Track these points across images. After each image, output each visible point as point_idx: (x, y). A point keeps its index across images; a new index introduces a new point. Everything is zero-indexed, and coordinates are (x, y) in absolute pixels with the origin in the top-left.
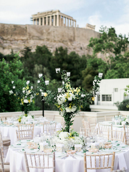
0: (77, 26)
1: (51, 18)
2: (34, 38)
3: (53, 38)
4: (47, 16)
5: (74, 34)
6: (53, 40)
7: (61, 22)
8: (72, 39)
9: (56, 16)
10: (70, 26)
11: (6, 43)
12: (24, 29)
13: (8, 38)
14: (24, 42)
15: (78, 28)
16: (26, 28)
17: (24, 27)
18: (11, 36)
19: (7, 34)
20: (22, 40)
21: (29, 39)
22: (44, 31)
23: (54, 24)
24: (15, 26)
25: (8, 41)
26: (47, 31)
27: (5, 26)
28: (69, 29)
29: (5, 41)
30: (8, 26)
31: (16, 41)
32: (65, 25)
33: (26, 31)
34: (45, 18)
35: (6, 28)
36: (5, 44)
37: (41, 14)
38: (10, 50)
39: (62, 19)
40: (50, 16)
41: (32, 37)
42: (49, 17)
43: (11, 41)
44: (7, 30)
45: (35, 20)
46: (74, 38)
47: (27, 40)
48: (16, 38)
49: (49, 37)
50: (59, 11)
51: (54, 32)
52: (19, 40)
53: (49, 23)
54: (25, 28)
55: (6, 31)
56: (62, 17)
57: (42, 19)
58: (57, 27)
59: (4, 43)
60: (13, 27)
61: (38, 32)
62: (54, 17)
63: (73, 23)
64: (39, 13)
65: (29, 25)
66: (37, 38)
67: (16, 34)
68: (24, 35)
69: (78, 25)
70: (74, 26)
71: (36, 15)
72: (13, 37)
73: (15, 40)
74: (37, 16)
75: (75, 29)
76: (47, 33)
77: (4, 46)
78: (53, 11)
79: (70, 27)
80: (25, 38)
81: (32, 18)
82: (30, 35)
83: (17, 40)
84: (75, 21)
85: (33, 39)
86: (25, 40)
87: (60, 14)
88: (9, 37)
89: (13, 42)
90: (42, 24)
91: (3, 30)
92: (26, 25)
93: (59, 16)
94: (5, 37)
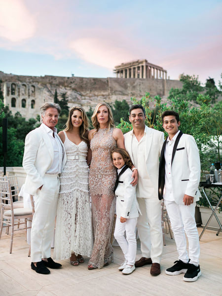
0: (167, 78)
1: (136, 69)
2: (117, 92)
3: (139, 92)
4: (132, 68)
5: (163, 87)
6: (139, 95)
7: (148, 74)
8: (162, 93)
9: (143, 66)
10: (159, 78)
11: (85, 99)
12: (105, 83)
13: (87, 94)
14: (105, 98)
15: (169, 81)
16: (108, 81)
17: (106, 80)
18: (91, 91)
19: (86, 89)
20: (103, 95)
22: (129, 85)
23: (141, 77)
24: (95, 80)
25: (87, 98)
26: (132, 84)
27: (84, 79)
28: (158, 81)
29: (83, 98)
30: (86, 80)
31: (96, 97)
32: (153, 77)
33: (108, 85)
34: (130, 69)
35: (85, 82)
36: (83, 101)
37: (126, 65)
38: (89, 108)
39: (150, 70)
40: (136, 66)
41: (114, 92)
42: (134, 68)
43: (90, 97)
44: (85, 84)
45: (118, 72)
46: (164, 92)
47: (109, 95)
48: (96, 93)
49: (133, 92)
50: (146, 61)
51: (140, 85)
52: (99, 95)
53: (134, 75)
54: (107, 82)
55: (84, 86)
56: (149, 68)
57: (126, 71)
58: (144, 80)
59: (82, 99)
60: (93, 81)
61: (121, 85)
62: (141, 68)
63: (163, 74)
64: (123, 64)
65: (110, 78)
66: (120, 93)
67: (96, 89)
68: (105, 89)
69: (169, 77)
70: (165, 78)
71: (120, 66)
72: (92, 93)
73: (95, 95)
74: (121, 68)
75: (165, 81)
76: (131, 87)
77: (82, 103)
78: (139, 61)
79: (160, 80)
80: (106, 93)
81: (115, 70)
82: (111, 90)
83: (97, 96)
84: (166, 72)
85: (115, 95)
86: (106, 95)
87: (147, 64)
88: (88, 92)
89: (92, 98)
90: (126, 77)
91: (81, 84)
92: (108, 78)
93: (147, 66)
94: (83, 93)
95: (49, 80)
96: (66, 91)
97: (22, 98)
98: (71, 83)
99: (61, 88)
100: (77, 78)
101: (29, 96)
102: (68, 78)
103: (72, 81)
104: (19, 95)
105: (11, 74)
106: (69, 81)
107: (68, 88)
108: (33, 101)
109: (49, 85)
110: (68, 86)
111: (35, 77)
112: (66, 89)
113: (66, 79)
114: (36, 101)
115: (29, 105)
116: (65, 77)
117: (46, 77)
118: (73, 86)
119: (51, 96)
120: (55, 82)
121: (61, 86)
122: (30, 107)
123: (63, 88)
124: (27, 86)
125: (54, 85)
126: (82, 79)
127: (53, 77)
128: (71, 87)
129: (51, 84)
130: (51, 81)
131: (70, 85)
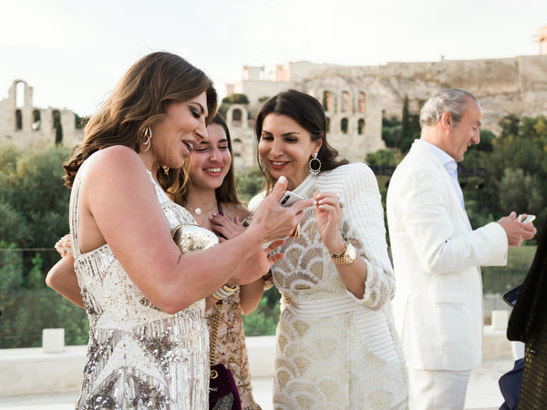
2: (537, 86)
12: (510, 67)
14: (511, 100)
16: (517, 64)
17: (512, 63)
18: (480, 86)
19: (470, 82)
20: (506, 94)
21: (522, 90)
24: (488, 62)
27: (465, 64)
30: (471, 64)
31: (490, 98)
33: (516, 70)
35: (466, 70)
41: (530, 85)
44: (468, 73)
47: (519, 92)
48: (491, 90)
52: (497, 94)
54: (514, 66)
55: (466, 77)
60: (484, 66)
66: (545, 87)
67: (490, 81)
68: (510, 81)
72: (484, 90)
73: (488, 95)
80: (512, 89)
81: (536, 36)
82: (525, 81)
83: (494, 96)
85: (533, 90)
86: (513, 93)
88: (474, 88)
91: (459, 74)
92: (517, 57)
95: (396, 71)
96: (429, 90)
97: (341, 116)
98: (439, 72)
99: (419, 85)
100: (451, 61)
101: (354, 111)
102: (433, 64)
103: (441, 69)
104: (336, 111)
105: (325, 64)
106: (435, 69)
107: (432, 84)
108: (361, 122)
109: (394, 82)
110: (431, 80)
111: (369, 67)
112: (428, 86)
113: (429, 66)
114: (367, 121)
115: (353, 129)
116: (425, 63)
117: (390, 65)
118: (443, 78)
119: (398, 102)
120: (406, 74)
121: (418, 81)
122: (356, 132)
123: (423, 84)
124: (350, 92)
125: (405, 79)
126: (460, 64)
127: (402, 65)
128: (437, 81)
129: (399, 77)
130: (398, 73)
131: (436, 78)
